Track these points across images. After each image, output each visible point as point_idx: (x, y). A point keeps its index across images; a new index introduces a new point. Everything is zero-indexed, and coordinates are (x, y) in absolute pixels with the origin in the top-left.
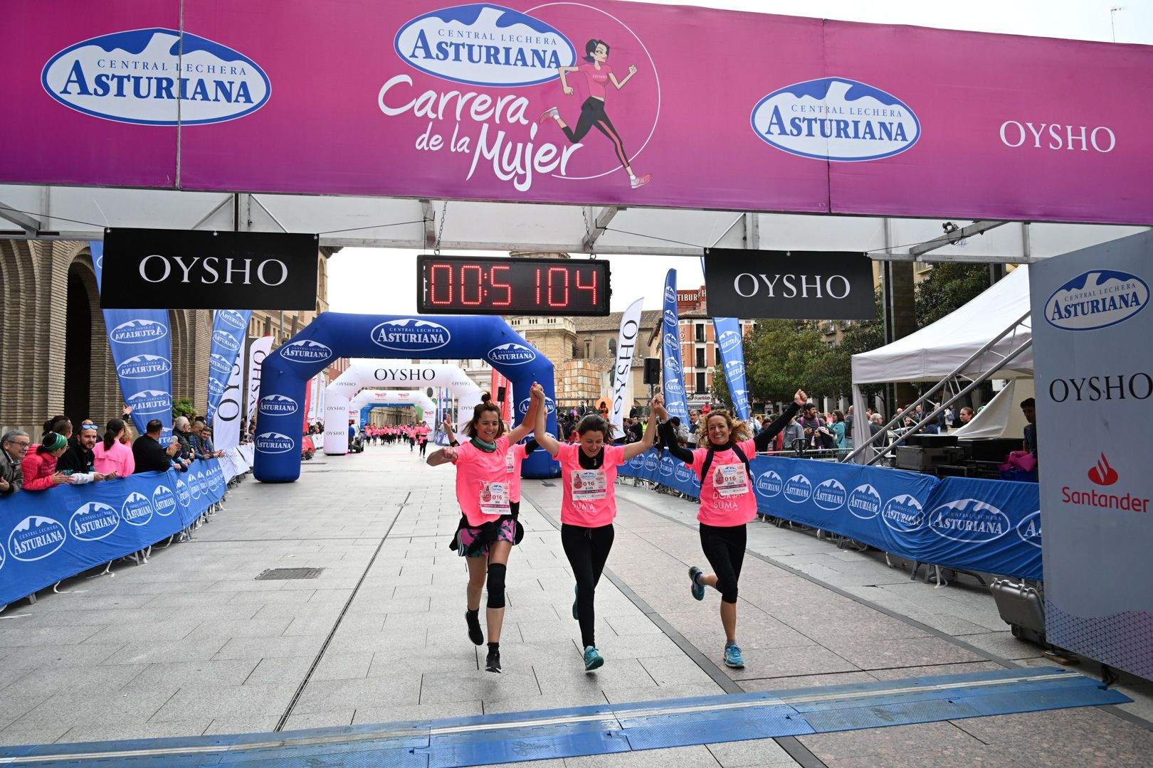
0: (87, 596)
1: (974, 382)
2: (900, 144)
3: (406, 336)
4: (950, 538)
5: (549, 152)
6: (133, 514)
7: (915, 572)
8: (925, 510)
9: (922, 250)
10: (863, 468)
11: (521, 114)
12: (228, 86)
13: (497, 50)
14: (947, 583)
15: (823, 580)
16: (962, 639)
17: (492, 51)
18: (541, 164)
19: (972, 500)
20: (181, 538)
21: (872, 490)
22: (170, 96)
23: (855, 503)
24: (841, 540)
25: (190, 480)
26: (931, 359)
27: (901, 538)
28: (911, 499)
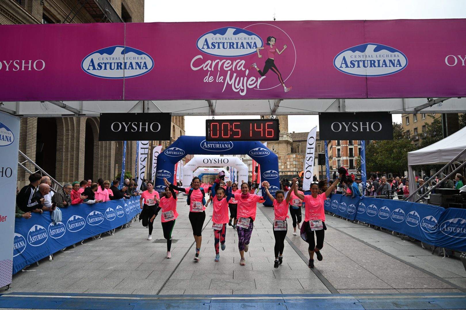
0: (93, 246)
1: (462, 164)
2: (398, 68)
3: (215, 145)
4: (450, 236)
5: (253, 80)
6: (109, 216)
7: (434, 251)
8: (438, 223)
9: (419, 109)
10: (412, 204)
11: (242, 66)
12: (140, 64)
13: (233, 44)
14: (449, 256)
15: (389, 253)
16: (447, 279)
17: (232, 44)
18: (250, 85)
19: (460, 218)
20: (126, 226)
21: (416, 214)
22: (121, 68)
23: (409, 219)
24: (402, 236)
25: (129, 204)
26: (443, 154)
27: (427, 235)
28: (432, 218)
